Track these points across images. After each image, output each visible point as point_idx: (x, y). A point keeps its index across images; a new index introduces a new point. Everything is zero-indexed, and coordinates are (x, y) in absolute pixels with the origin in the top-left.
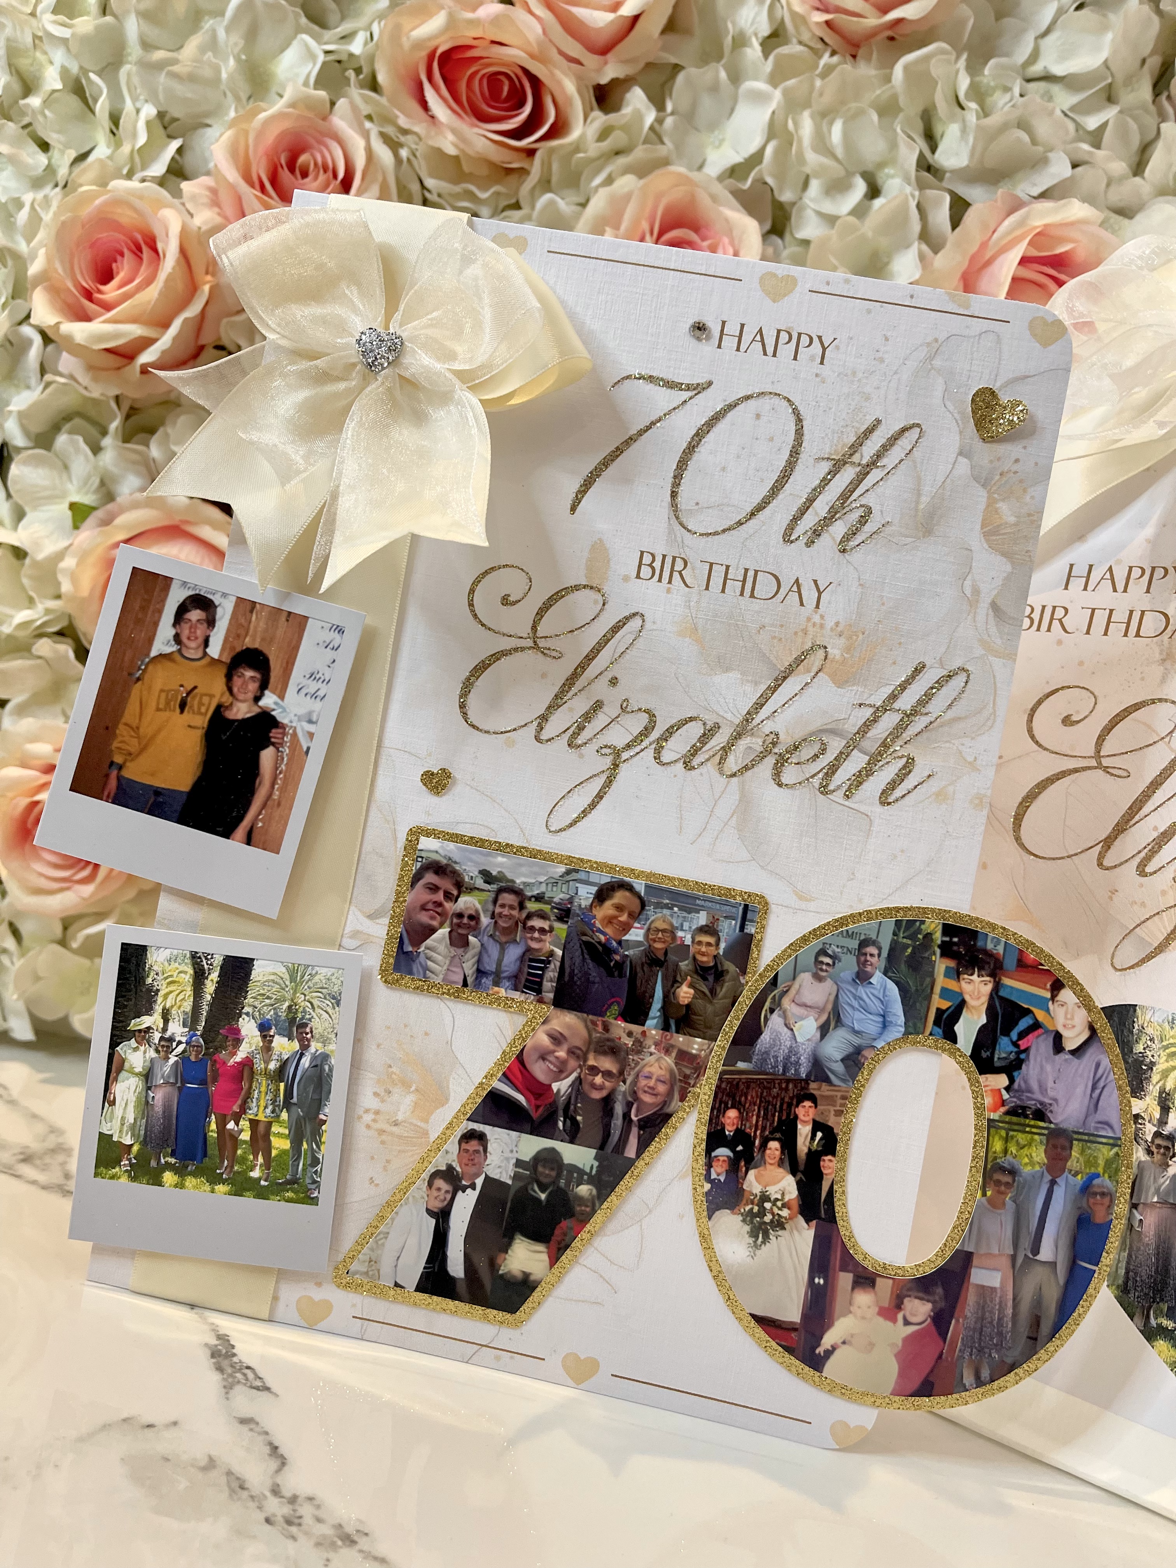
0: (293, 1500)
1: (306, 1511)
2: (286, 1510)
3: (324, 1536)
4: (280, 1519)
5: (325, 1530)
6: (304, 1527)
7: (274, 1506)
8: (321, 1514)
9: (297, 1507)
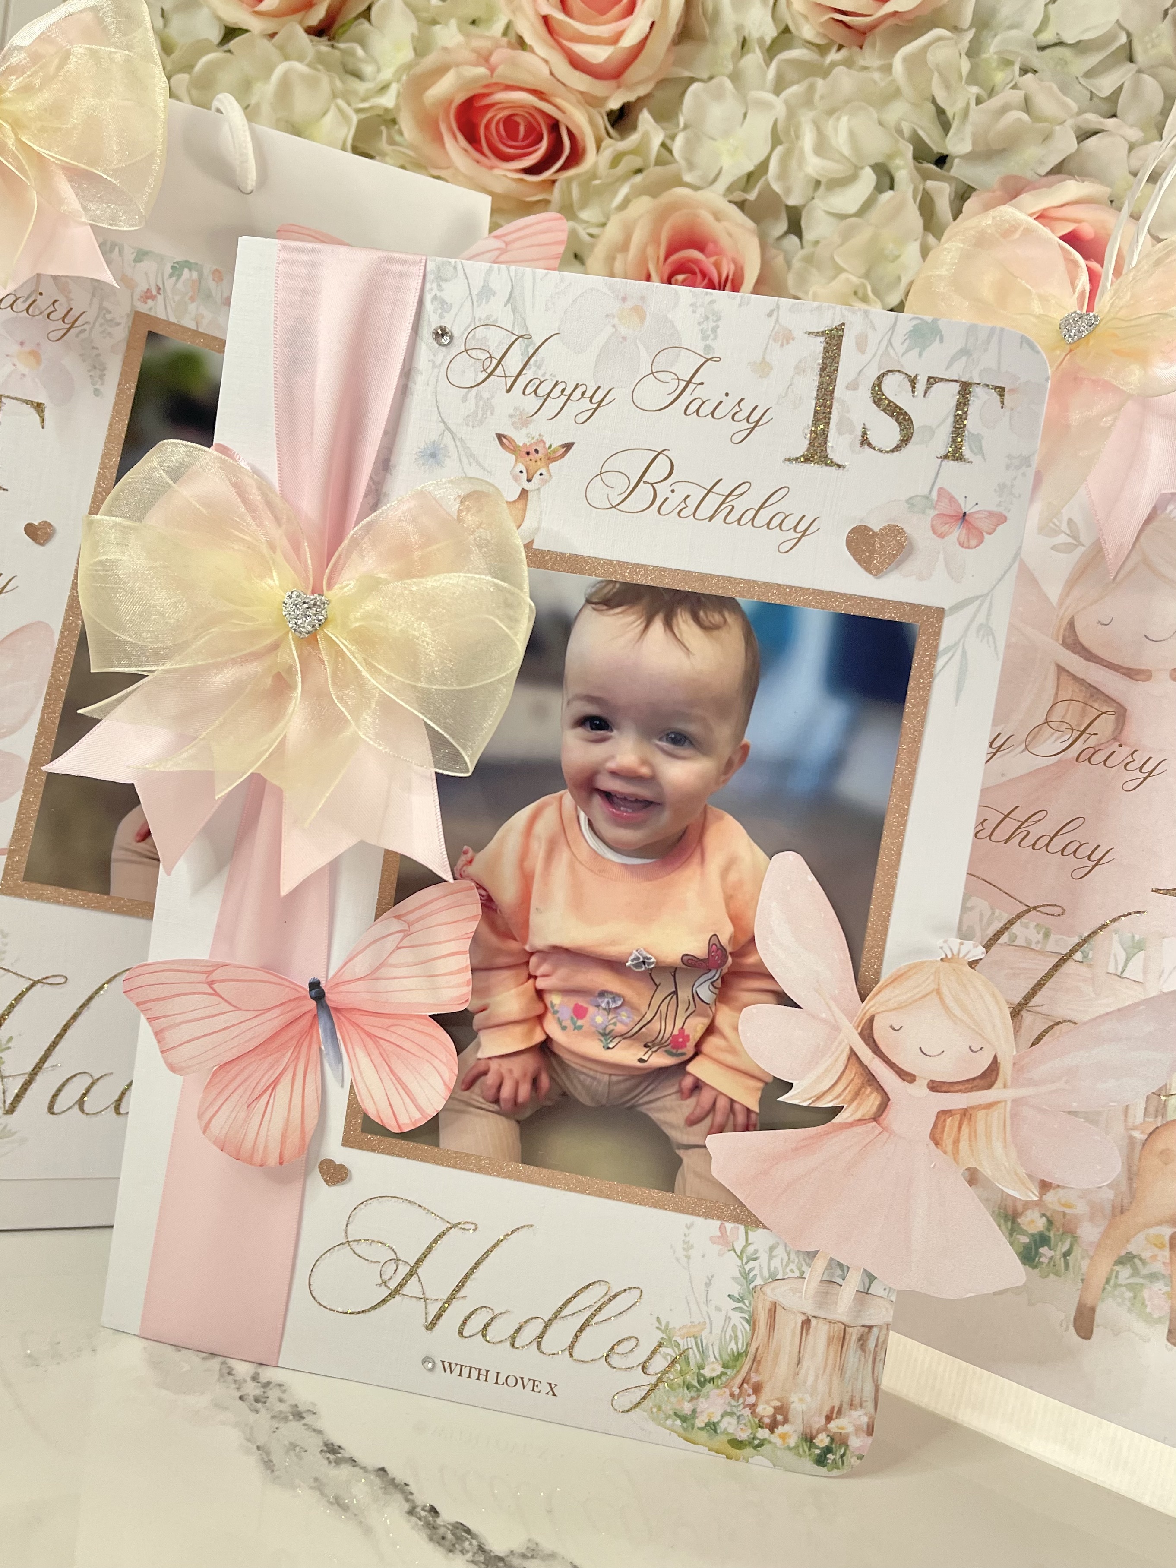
0: (267, 1385)
1: (273, 1394)
2: (258, 1392)
3: (281, 1412)
4: (251, 1398)
5: (284, 1408)
6: (267, 1404)
7: (252, 1389)
8: (284, 1396)
9: (267, 1390)
